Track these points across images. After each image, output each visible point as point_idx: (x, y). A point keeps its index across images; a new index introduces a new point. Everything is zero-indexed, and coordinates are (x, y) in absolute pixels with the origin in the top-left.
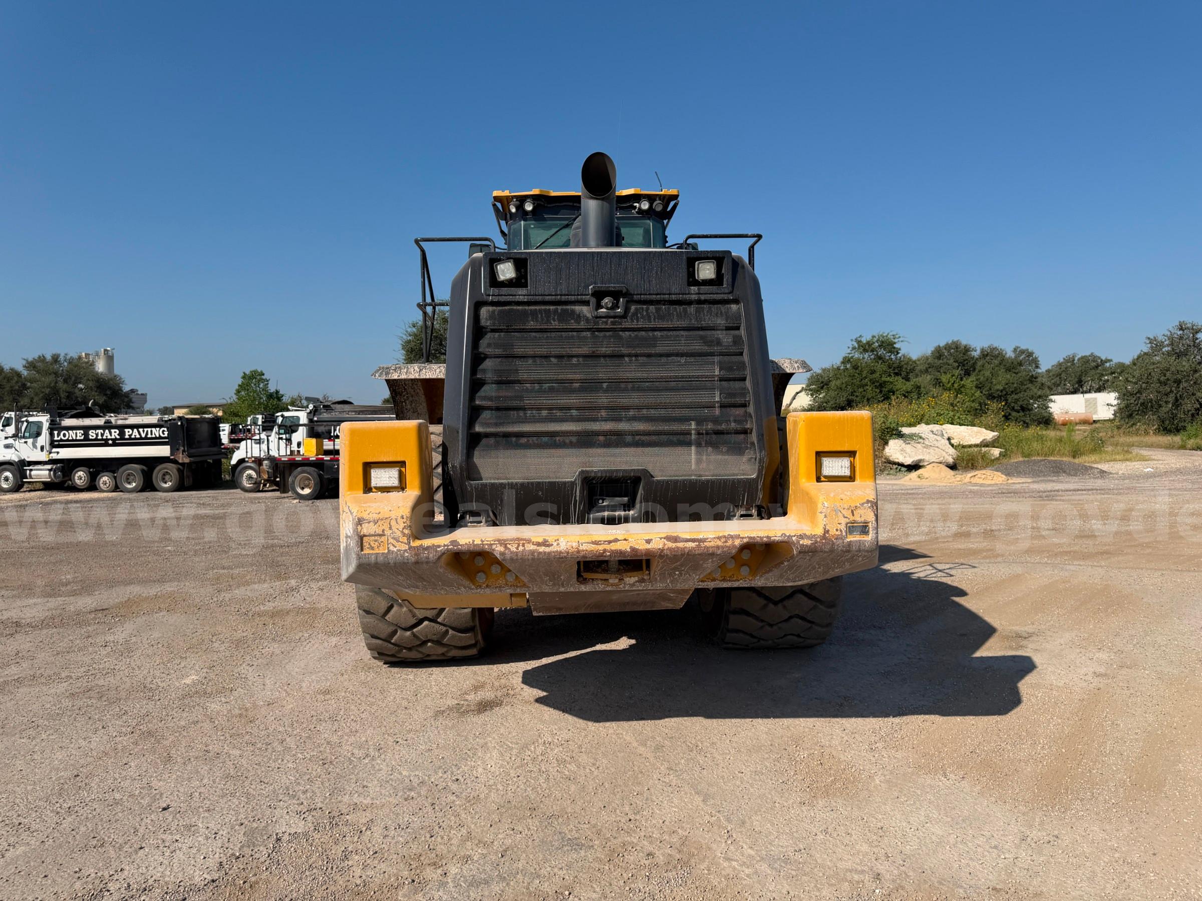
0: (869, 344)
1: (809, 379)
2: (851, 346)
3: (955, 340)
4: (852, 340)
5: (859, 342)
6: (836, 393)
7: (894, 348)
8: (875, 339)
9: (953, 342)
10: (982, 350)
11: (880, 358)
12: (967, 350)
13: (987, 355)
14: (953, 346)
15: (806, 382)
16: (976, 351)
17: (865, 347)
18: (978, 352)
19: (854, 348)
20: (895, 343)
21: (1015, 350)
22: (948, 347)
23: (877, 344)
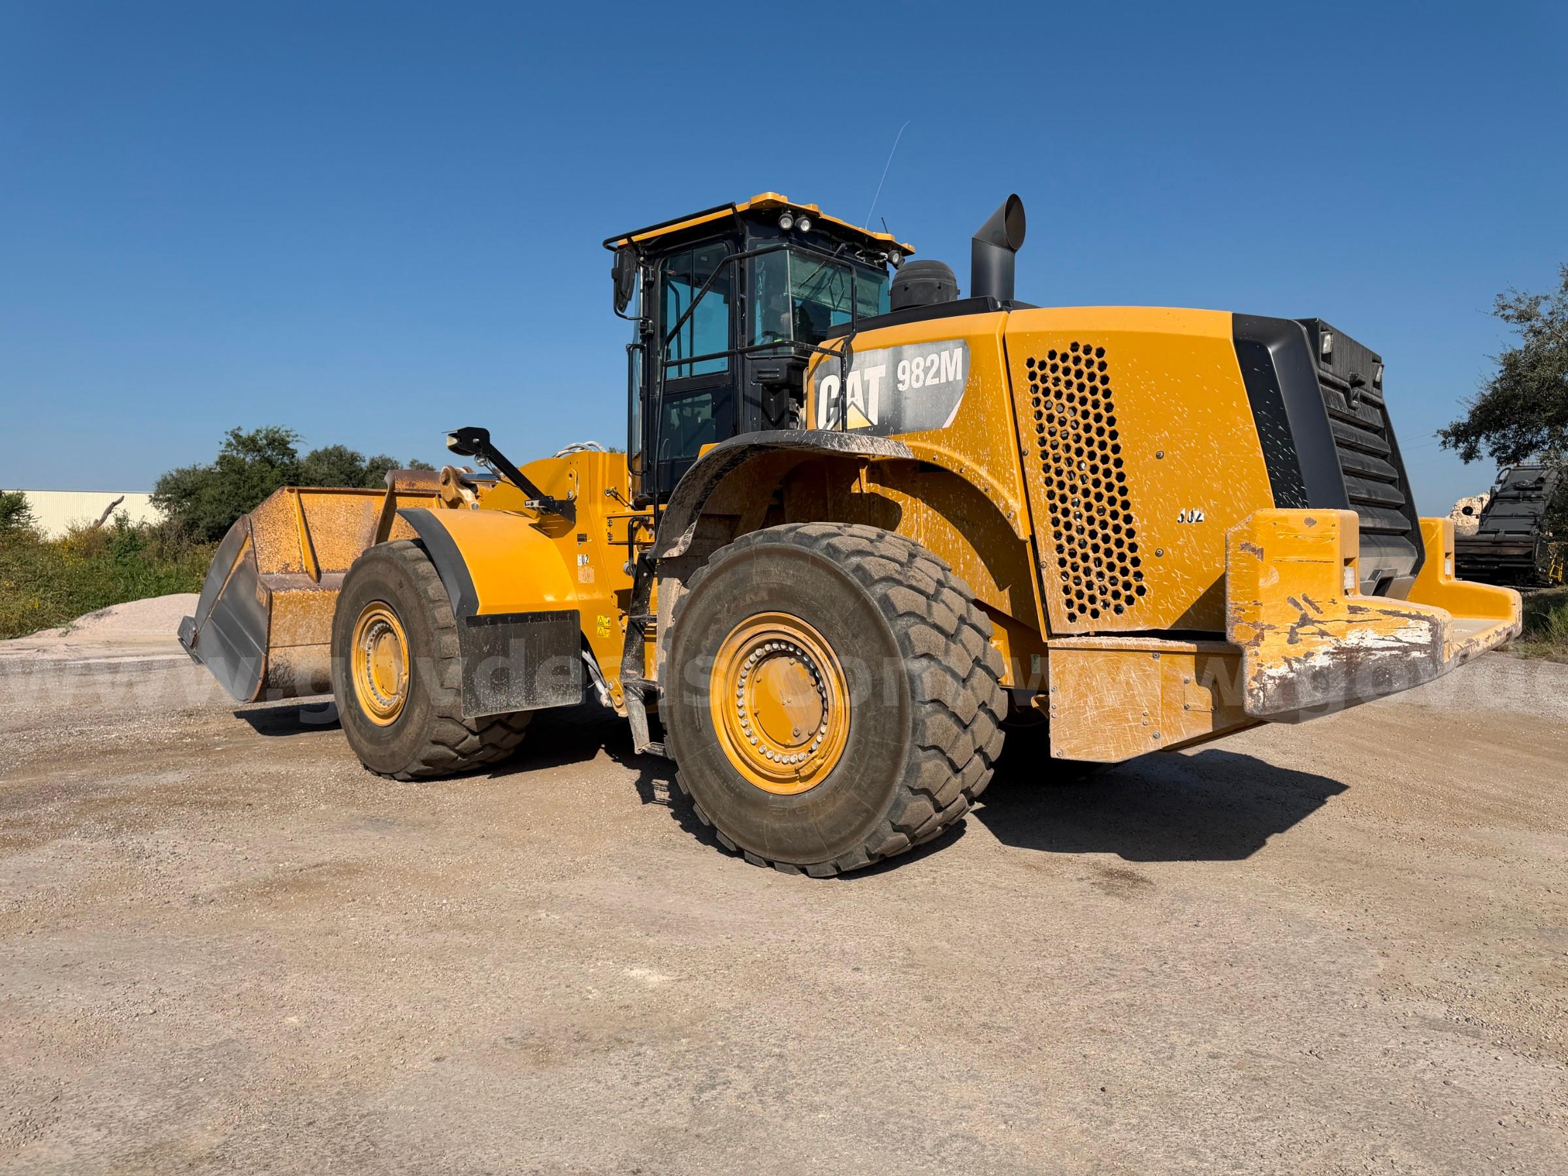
0: (253, 440)
1: (159, 485)
2: (224, 441)
3: (338, 445)
4: (227, 433)
5: (237, 436)
6: (214, 506)
7: (289, 449)
8: (262, 435)
9: (336, 448)
10: (373, 461)
11: (269, 462)
12: (354, 458)
13: (378, 468)
14: (337, 453)
15: (155, 488)
16: (364, 461)
17: (250, 444)
18: (367, 463)
19: (229, 445)
20: (289, 443)
21: (412, 463)
22: (327, 453)
23: (265, 442)
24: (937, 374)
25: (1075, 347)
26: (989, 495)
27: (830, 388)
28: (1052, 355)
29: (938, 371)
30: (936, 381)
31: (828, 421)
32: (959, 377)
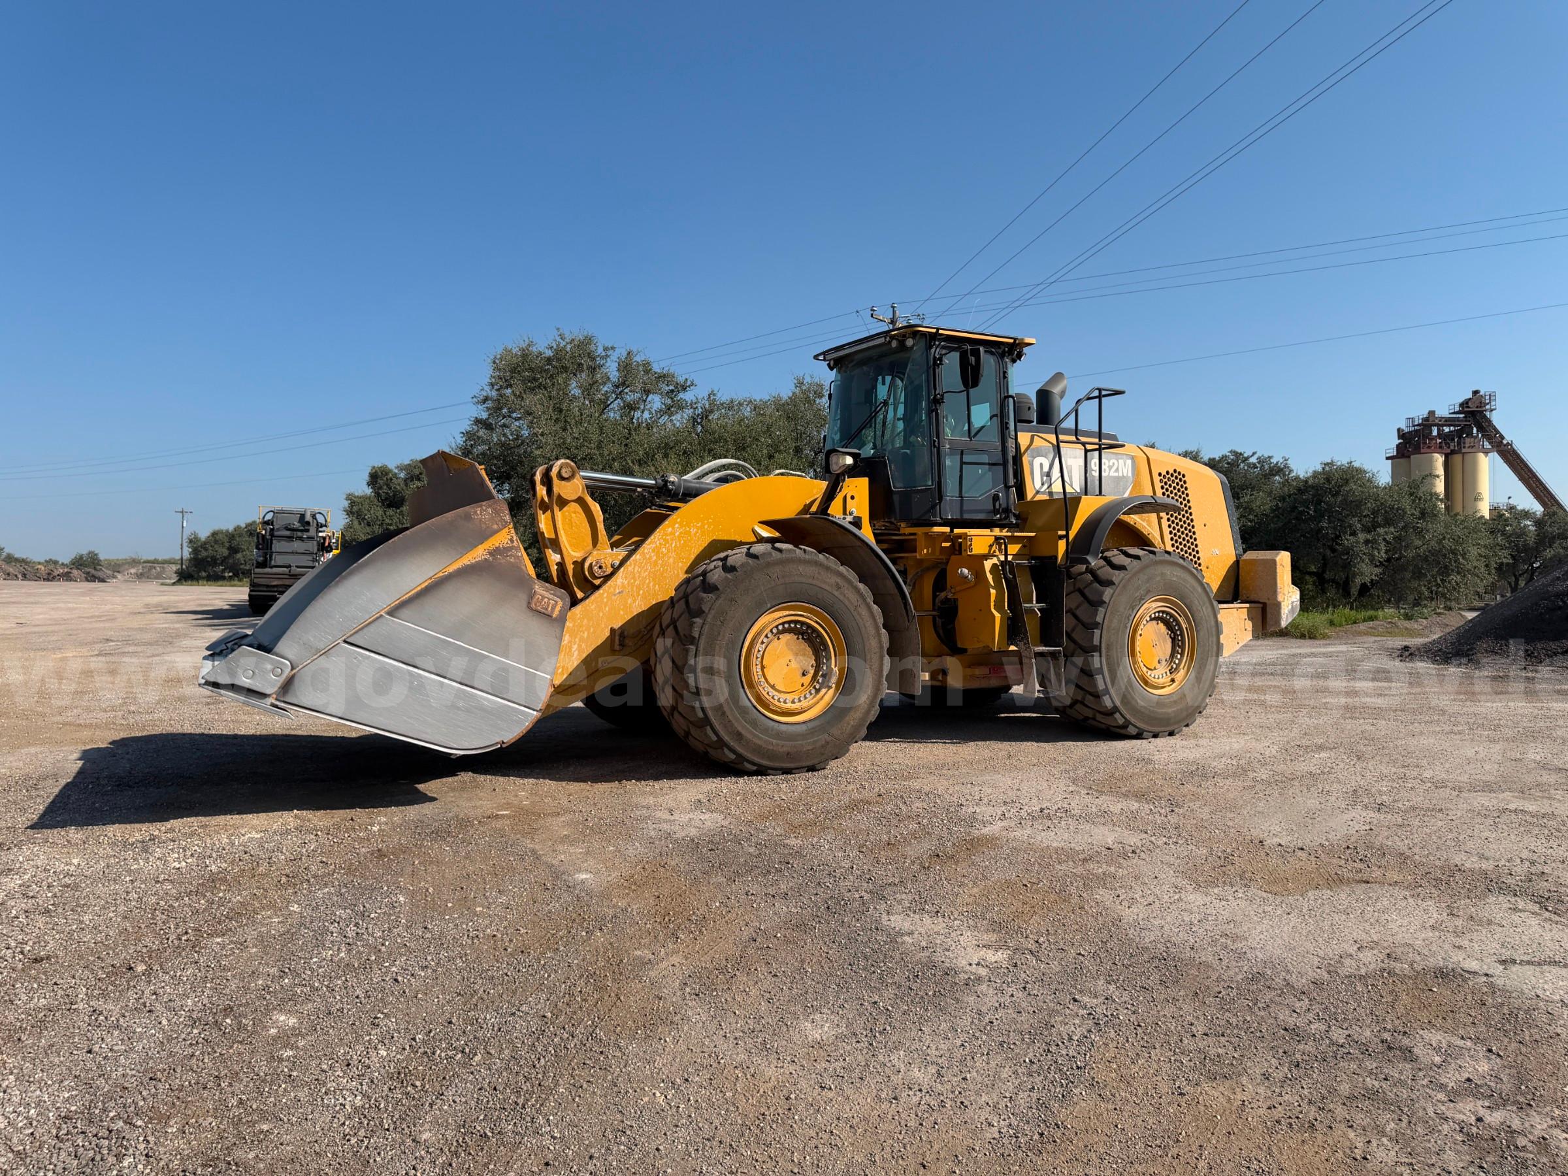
24: (1117, 470)
25: (1175, 471)
26: (1150, 537)
27: (1041, 465)
28: (1168, 473)
29: (1117, 469)
30: (1116, 474)
31: (1043, 484)
32: (1130, 474)
